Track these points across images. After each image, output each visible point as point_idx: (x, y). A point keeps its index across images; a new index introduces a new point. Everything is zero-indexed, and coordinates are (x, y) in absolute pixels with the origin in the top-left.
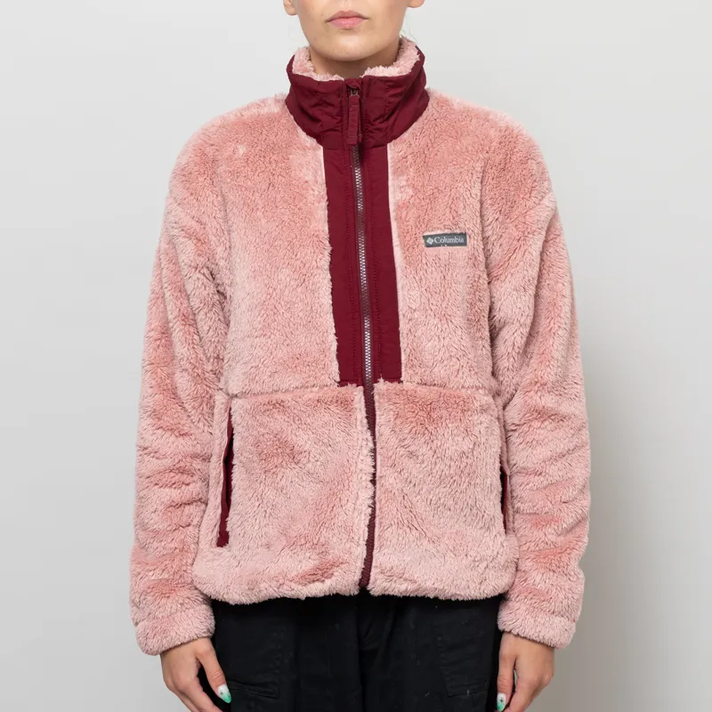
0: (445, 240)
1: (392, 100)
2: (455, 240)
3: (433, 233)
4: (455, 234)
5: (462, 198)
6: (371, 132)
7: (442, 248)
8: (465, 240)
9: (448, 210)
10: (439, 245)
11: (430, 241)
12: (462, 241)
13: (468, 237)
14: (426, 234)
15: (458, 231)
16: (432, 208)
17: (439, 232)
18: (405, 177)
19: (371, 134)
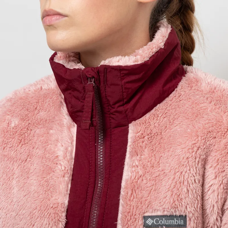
0: (164, 221)
1: (129, 86)
2: (175, 222)
3: (154, 214)
4: (176, 216)
5: (186, 183)
6: (112, 114)
8: (185, 222)
9: (169, 193)
10: (157, 226)
11: (149, 222)
13: (188, 219)
14: (146, 215)
15: (178, 214)
16: (155, 190)
17: (159, 214)
18: (138, 158)
19: (112, 116)
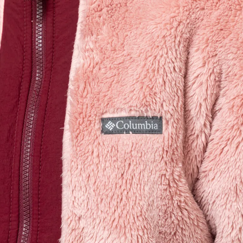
0: (130, 125)
2: (146, 125)
3: (116, 115)
4: (147, 118)
5: (161, 71)
7: (124, 136)
8: (160, 126)
9: (138, 86)
10: (121, 132)
11: (110, 126)
12: (156, 127)
13: (164, 122)
14: (105, 116)
15: (150, 114)
16: (118, 82)
17: (124, 114)
18: (93, 38)
